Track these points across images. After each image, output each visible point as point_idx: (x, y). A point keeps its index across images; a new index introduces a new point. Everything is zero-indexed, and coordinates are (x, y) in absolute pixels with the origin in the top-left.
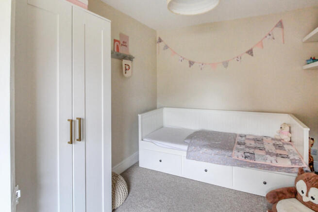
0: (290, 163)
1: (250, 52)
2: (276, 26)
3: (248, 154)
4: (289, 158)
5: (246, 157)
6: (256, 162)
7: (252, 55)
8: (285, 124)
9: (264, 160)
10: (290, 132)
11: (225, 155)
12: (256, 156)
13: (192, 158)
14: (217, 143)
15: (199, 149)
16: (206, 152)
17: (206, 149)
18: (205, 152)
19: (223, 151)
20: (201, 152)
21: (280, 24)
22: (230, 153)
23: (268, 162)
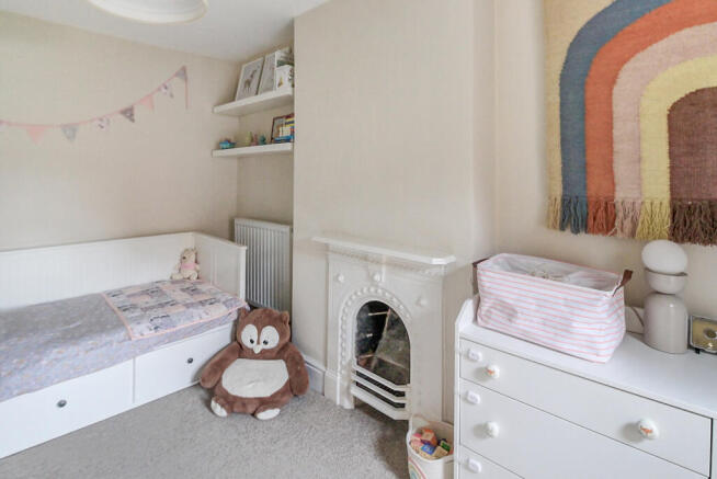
0: (224, 308)
1: (129, 113)
2: (177, 75)
3: (160, 321)
4: (219, 301)
5: (156, 328)
6: (178, 328)
7: (133, 120)
8: (187, 250)
9: (188, 319)
10: (196, 262)
11: (111, 343)
12: (174, 318)
13: (16, 392)
14: (71, 326)
15: (37, 357)
16: (60, 356)
17: (56, 350)
18: (56, 359)
19: (104, 335)
20: (44, 362)
21: (183, 73)
22: (123, 334)
23: (197, 321)
